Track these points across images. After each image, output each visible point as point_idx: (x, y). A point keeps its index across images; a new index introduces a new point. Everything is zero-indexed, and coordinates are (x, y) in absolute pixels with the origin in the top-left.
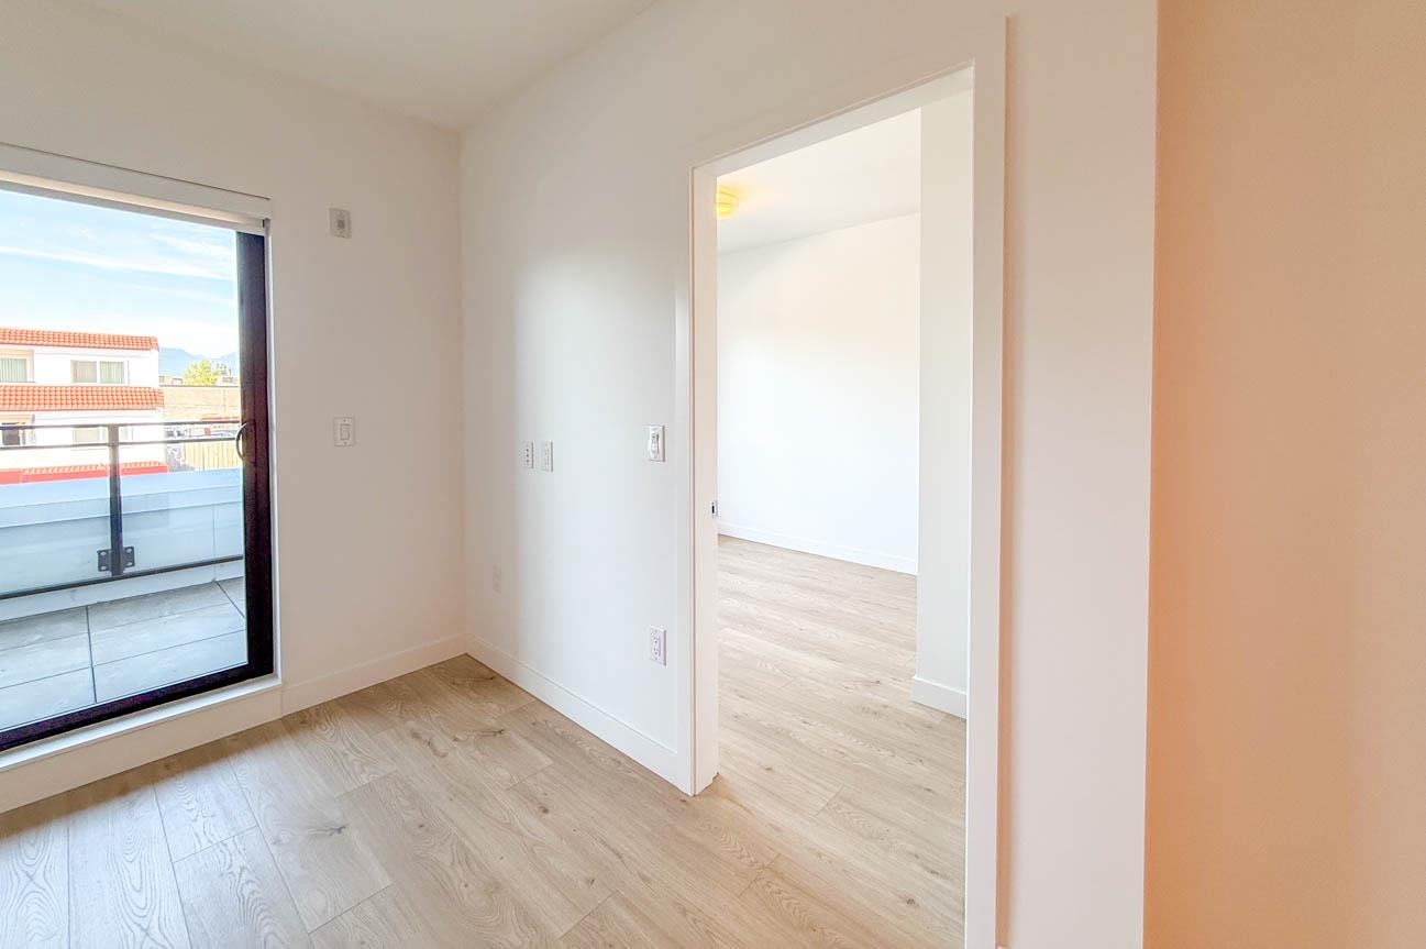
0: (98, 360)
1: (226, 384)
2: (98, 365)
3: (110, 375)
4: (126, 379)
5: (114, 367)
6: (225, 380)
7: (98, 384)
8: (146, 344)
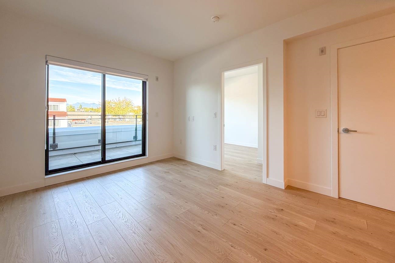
0: (52, 104)
1: (77, 111)
2: (52, 106)
3: (55, 108)
4: (59, 110)
5: (56, 106)
6: (77, 110)
7: (52, 110)
8: (63, 100)
